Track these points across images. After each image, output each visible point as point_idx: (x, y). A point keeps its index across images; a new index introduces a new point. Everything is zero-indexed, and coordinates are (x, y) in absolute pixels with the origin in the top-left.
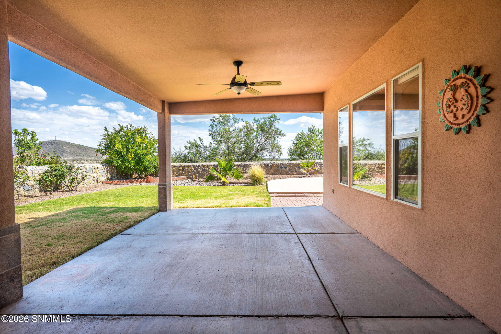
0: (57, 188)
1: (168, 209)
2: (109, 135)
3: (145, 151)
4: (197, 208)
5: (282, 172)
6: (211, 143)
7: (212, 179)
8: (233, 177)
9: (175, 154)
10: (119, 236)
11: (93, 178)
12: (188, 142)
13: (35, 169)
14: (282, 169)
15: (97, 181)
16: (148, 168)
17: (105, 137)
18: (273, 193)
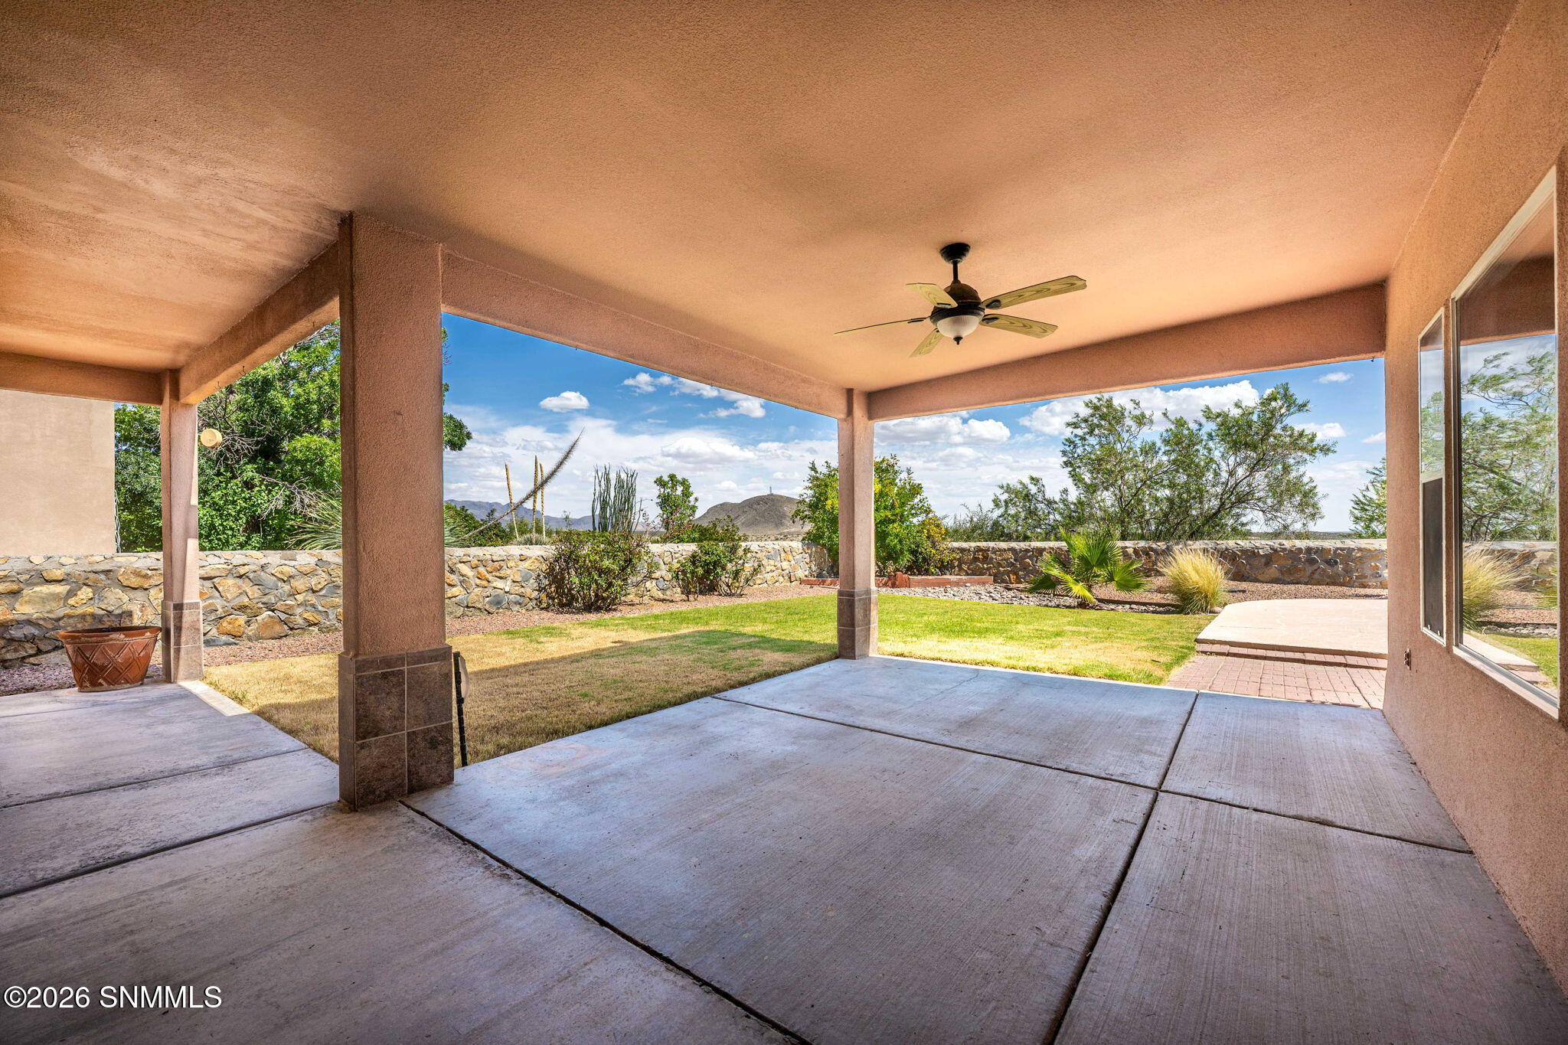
0: (710, 589)
1: (857, 652)
2: (817, 479)
3: (889, 514)
4: (933, 659)
5: (1316, 576)
6: (1065, 491)
7: (1047, 588)
8: (1112, 586)
9: (968, 519)
10: (709, 699)
11: (780, 571)
12: (1002, 487)
13: (676, 549)
14: (1315, 567)
15: (790, 578)
16: (896, 553)
17: (811, 485)
18: (1213, 642)
